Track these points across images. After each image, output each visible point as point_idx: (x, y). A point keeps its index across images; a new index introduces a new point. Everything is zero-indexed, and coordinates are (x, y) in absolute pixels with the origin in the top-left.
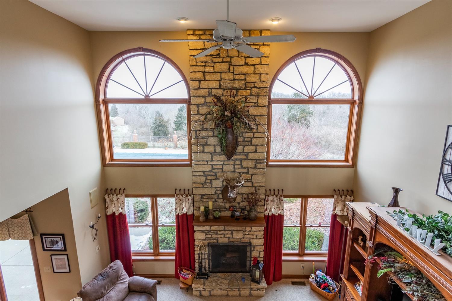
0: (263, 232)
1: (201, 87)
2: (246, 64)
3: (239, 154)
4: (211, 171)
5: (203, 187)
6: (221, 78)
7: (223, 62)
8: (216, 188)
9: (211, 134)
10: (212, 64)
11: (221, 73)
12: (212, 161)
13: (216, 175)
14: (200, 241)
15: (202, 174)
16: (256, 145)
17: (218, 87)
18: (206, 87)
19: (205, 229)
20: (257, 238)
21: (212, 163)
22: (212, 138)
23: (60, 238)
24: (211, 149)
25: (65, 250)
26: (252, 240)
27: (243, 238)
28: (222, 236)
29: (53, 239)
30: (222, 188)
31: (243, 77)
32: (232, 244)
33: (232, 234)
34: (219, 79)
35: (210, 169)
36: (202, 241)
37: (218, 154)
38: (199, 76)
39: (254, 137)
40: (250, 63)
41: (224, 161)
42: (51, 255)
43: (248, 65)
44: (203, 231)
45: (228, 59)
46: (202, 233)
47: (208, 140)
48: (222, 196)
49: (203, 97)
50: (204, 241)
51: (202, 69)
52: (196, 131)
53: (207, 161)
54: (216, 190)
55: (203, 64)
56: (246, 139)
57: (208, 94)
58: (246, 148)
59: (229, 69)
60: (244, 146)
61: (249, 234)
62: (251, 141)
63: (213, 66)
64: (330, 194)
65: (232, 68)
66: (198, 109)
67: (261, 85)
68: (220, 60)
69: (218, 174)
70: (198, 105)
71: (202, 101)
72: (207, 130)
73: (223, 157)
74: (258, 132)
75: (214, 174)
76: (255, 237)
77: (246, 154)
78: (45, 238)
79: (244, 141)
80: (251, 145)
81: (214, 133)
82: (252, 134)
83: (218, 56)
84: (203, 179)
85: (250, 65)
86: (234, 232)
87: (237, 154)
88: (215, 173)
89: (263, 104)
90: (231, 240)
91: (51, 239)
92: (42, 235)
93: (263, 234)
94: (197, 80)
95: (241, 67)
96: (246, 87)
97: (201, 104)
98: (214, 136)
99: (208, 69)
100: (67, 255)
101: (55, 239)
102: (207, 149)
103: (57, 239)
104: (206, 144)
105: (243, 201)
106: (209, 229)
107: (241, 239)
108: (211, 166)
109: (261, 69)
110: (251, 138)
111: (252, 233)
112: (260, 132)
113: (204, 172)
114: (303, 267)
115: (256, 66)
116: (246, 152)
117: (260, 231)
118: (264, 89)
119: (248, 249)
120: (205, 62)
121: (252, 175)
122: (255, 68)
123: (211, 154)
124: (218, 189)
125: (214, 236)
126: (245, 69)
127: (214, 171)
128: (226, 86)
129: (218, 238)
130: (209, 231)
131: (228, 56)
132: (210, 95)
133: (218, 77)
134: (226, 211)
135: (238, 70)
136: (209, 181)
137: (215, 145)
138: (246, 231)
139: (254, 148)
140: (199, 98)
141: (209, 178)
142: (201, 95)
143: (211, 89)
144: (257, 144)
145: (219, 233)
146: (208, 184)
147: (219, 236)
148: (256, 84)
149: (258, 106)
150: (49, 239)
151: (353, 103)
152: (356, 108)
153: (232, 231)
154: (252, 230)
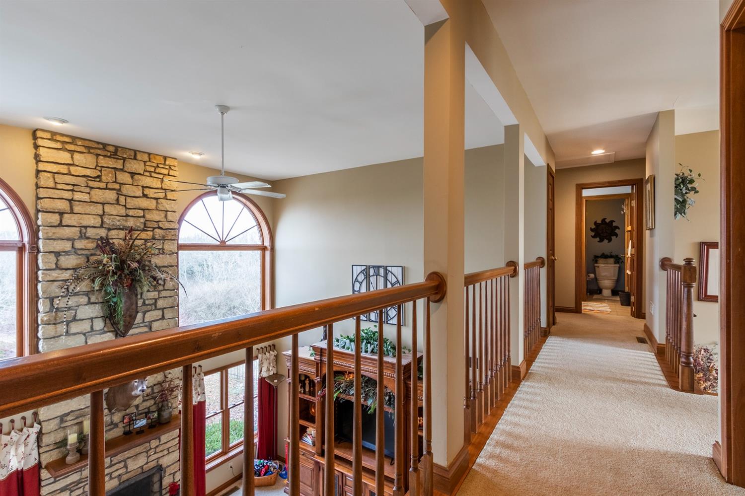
0: (178, 439)
1: (64, 223)
2: (145, 196)
3: (137, 326)
6: (104, 212)
7: (106, 188)
9: (84, 300)
10: (88, 190)
11: (103, 204)
16: (163, 309)
17: (98, 225)
18: (75, 224)
19: (69, 483)
20: (169, 453)
22: (87, 307)
24: (86, 326)
26: (161, 462)
27: (147, 463)
31: (141, 213)
32: (126, 484)
33: (125, 466)
34: (101, 212)
37: (98, 332)
38: (63, 205)
39: (159, 298)
40: (151, 195)
43: (149, 198)
44: (64, 489)
45: (117, 186)
47: (78, 311)
49: (68, 239)
51: (68, 195)
52: (52, 300)
55: (70, 187)
56: (147, 302)
57: (79, 235)
58: (147, 315)
59: (118, 200)
60: (144, 313)
61: (155, 453)
62: (155, 304)
63: (89, 193)
65: (122, 199)
66: (58, 260)
67: (167, 225)
68: (103, 185)
70: (57, 254)
71: (67, 246)
72: (76, 294)
74: (164, 290)
76: (166, 452)
77: (147, 324)
79: (144, 303)
80: (156, 309)
81: (89, 299)
82: (157, 293)
83: (98, 180)
85: (151, 198)
86: (129, 461)
87: (134, 326)
89: (171, 251)
90: (125, 477)
93: (178, 442)
94: (57, 211)
95: (138, 199)
96: (145, 226)
97: (63, 252)
98: (89, 303)
99: (78, 196)
102: (74, 328)
104: (75, 319)
105: (144, 401)
106: (77, 478)
107: (142, 467)
109: (166, 205)
110: (156, 300)
111: (161, 448)
112: (168, 290)
114: (231, 467)
115: (159, 201)
116: (148, 321)
117: (172, 439)
118: (172, 231)
119: (156, 478)
120: (74, 185)
122: (157, 202)
123: (84, 334)
126: (144, 203)
128: (113, 225)
131: (115, 182)
132: (83, 236)
133: (98, 209)
134: (113, 428)
135: (132, 203)
137: (92, 319)
138: (151, 449)
139: (159, 313)
140: (59, 242)
142: (65, 237)
143: (86, 227)
144: (164, 306)
148: (160, 223)
149: (164, 253)
151: (263, 249)
152: (268, 254)
153: (125, 461)
154: (161, 443)
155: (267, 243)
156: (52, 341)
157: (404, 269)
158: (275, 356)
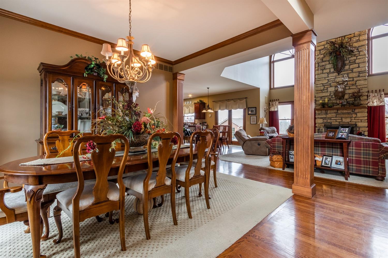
0: (367, 117)
3: (346, 70)
4: (327, 83)
5: (322, 92)
8: (330, 92)
9: (328, 63)
12: (328, 77)
13: (330, 85)
14: (319, 124)
15: (322, 85)
16: (359, 63)
19: (323, 117)
20: (361, 122)
21: (328, 78)
22: (328, 65)
23: (255, 109)
24: (328, 71)
25: (256, 114)
26: (357, 123)
27: (350, 122)
28: (335, 121)
30: (335, 92)
33: (342, 119)
35: (327, 82)
36: (320, 124)
37: (332, 73)
39: (357, 59)
41: (336, 76)
42: (251, 117)
44: (321, 118)
46: (321, 119)
47: (326, 66)
48: (335, 96)
50: (322, 124)
53: (325, 78)
54: (331, 93)
56: (351, 61)
58: (351, 66)
60: (350, 65)
61: (355, 119)
62: (355, 62)
66: (320, 52)
69: (332, 84)
70: (320, 50)
72: (325, 61)
73: (335, 74)
74: (359, 56)
75: (329, 84)
76: (360, 121)
77: (351, 70)
78: (250, 109)
79: (350, 62)
80: (355, 63)
81: (329, 62)
82: (356, 57)
84: (322, 88)
86: (343, 118)
87: (345, 71)
88: (330, 83)
89: (363, 39)
90: (341, 123)
92: (248, 108)
93: (367, 119)
97: (322, 49)
98: (329, 63)
100: (256, 116)
101: (253, 109)
102: (325, 71)
104: (325, 69)
105: (349, 98)
106: (325, 117)
107: (348, 122)
108: (327, 80)
110: (355, 60)
111: (357, 118)
112: (361, 55)
113: (322, 84)
116: (351, 68)
117: (364, 117)
121: (356, 81)
123: (327, 73)
124: (332, 92)
125: (329, 121)
127: (329, 82)
129: (331, 122)
130: (325, 118)
132: (327, 43)
134: (337, 105)
136: (326, 89)
137: (330, 68)
138: (352, 117)
139: (358, 65)
140: (321, 47)
141: (326, 87)
142: (322, 45)
144: (359, 62)
145: (332, 119)
146: (325, 90)
147: (332, 121)
149: (360, 41)
153: (342, 118)
154: (357, 116)
156: (319, 75)
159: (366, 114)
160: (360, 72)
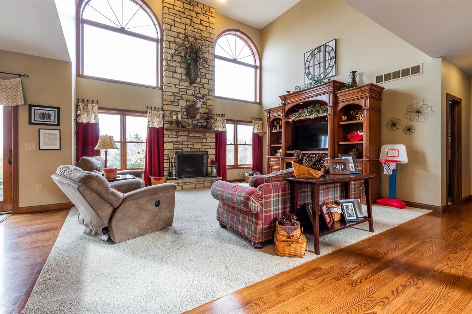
0: (214, 143)
1: (172, 30)
2: (201, 24)
3: (198, 83)
4: (178, 93)
5: (172, 105)
6: (186, 28)
7: (186, 18)
8: (182, 106)
9: (178, 65)
10: (180, 17)
11: (186, 25)
12: (179, 85)
13: (181, 96)
14: (168, 150)
15: (171, 94)
17: (184, 33)
18: (175, 31)
19: (173, 140)
20: (210, 148)
21: (179, 87)
23: (55, 111)
24: (179, 76)
25: (58, 125)
26: (207, 150)
27: (201, 148)
28: (186, 146)
29: (44, 112)
30: (186, 107)
31: (200, 32)
32: (193, 153)
33: (193, 145)
34: (185, 28)
35: (178, 91)
36: (170, 151)
37: (183, 80)
38: (171, 22)
39: (207, 73)
41: (188, 87)
42: (39, 129)
43: (203, 25)
44: (171, 142)
45: (190, 18)
46: (171, 143)
47: (176, 69)
48: (187, 114)
49: (173, 37)
50: (172, 151)
51: (173, 18)
52: (168, 61)
53: (176, 85)
54: (182, 108)
55: (174, 15)
57: (177, 36)
58: (202, 79)
59: (191, 24)
60: (201, 78)
61: (205, 145)
62: (205, 76)
63: (180, 19)
64: (250, 120)
65: (192, 23)
66: (170, 45)
67: (210, 40)
68: (185, 16)
69: (184, 96)
70: (170, 42)
71: (173, 40)
72: (176, 61)
73: (187, 84)
74: (209, 70)
75: (180, 95)
77: (202, 84)
78: (34, 109)
79: (201, 74)
80: (205, 78)
81: (180, 65)
82: (206, 71)
83: (184, 13)
84: (172, 98)
85: (204, 26)
86: (195, 144)
87: (197, 83)
88: (182, 95)
89: (212, 53)
90: (193, 150)
91: (42, 111)
92: (30, 106)
93: (214, 145)
94: (169, 24)
95: (199, 25)
96: (201, 38)
97: (172, 42)
98: (180, 67)
99: (177, 19)
100: (60, 130)
101: (47, 112)
102: (175, 75)
103: (50, 112)
104: (175, 72)
106: (176, 140)
107: (200, 149)
108: (178, 89)
109: (210, 30)
110: (205, 74)
111: (207, 144)
112: (211, 71)
113: (173, 93)
114: (239, 173)
115: (207, 28)
116: (202, 82)
117: (212, 143)
118: (212, 43)
119: (205, 157)
120: (175, 14)
121: (207, 100)
122: (206, 28)
123: (178, 79)
124: (184, 107)
125: (180, 146)
126: (201, 27)
127: (180, 93)
128: (189, 34)
129: (183, 148)
130: (176, 142)
131: (190, 15)
132: (178, 37)
133: (183, 26)
134: (189, 126)
135: (196, 26)
136: (177, 101)
137: (181, 74)
138: (203, 142)
139: (207, 80)
140: (170, 37)
141: (177, 98)
143: (179, 33)
144: (209, 78)
145: (184, 143)
146: (176, 103)
147: (184, 146)
148: (207, 38)
150: (39, 111)
151: (256, 67)
152: (258, 71)
153: (193, 142)
154: (207, 142)
155: (258, 65)
156: (168, 78)
157: (336, 40)
158: (261, 123)
159: (214, 140)
160: (210, 90)
